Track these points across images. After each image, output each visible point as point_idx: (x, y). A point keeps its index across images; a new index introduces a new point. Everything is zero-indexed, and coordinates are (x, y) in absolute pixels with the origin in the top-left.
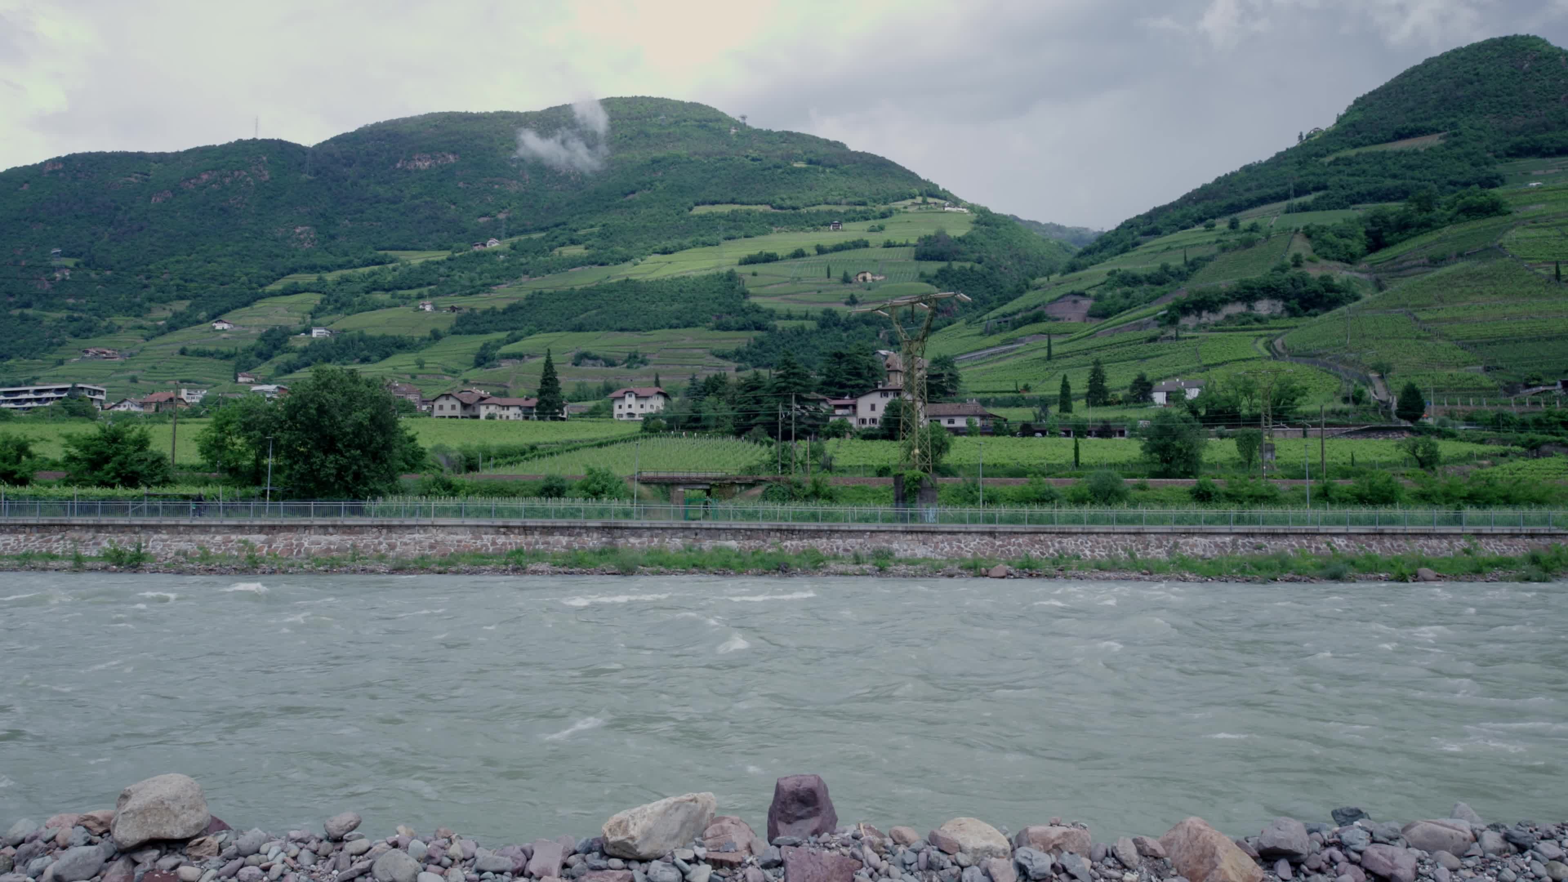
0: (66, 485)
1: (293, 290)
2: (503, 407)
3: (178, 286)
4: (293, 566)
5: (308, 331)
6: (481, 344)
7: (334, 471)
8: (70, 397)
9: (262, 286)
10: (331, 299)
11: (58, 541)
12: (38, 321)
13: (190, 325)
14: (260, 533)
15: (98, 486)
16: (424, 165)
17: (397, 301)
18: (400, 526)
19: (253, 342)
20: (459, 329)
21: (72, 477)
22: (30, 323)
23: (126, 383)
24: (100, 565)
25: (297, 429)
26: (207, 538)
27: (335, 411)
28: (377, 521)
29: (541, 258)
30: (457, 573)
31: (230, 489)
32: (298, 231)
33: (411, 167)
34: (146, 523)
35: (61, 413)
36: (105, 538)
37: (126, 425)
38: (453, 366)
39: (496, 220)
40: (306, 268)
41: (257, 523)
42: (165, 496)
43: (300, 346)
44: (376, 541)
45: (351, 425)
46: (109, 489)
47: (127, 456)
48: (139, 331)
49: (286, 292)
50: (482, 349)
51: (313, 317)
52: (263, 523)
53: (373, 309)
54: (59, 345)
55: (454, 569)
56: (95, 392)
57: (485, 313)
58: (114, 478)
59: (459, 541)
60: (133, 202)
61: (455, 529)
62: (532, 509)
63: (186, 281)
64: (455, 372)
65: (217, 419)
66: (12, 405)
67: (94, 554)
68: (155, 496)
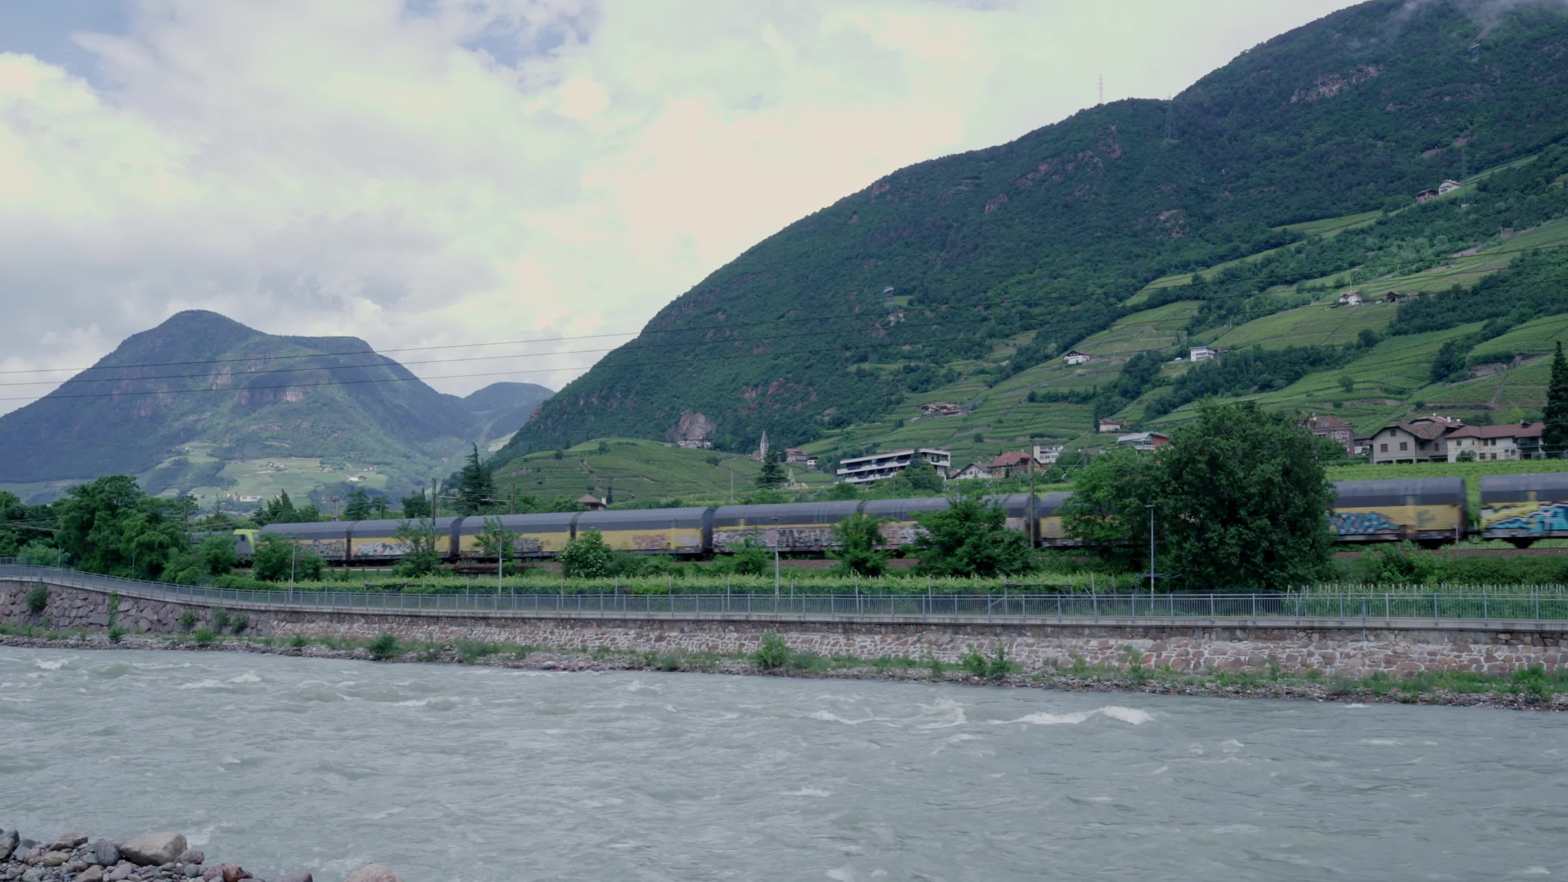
0: (919, 574)
1: (1162, 300)
2: (1485, 440)
3: (1021, 313)
4: (1191, 683)
5: (1184, 354)
6: (1441, 346)
7: (1236, 550)
8: (913, 465)
9: (1121, 300)
10: (1213, 306)
11: (914, 643)
12: (874, 376)
13: (1038, 362)
14: (1145, 637)
15: (952, 575)
16: (1330, 90)
17: (1306, 295)
18: (1339, 629)
19: (1114, 377)
20: (1404, 326)
21: (923, 564)
22: (868, 379)
23: (969, 443)
24: (961, 674)
25: (1186, 493)
26: (1080, 642)
27: (1233, 464)
28: (1304, 622)
29: (1532, 197)
30: (1432, 702)
31: (1103, 577)
32: (1162, 218)
33: (1313, 96)
34: (1008, 622)
35: (905, 485)
36: (963, 642)
37: (979, 498)
38: (1397, 382)
39: (1452, 151)
40: (1177, 267)
41: (1141, 622)
42: (1027, 588)
43: (1175, 375)
44: (1305, 650)
45: (1258, 483)
46: (964, 579)
47: (981, 536)
48: (982, 377)
49: (1153, 304)
50: (1442, 353)
51: (1190, 334)
52: (1149, 623)
53: (1272, 312)
54: (898, 403)
55: (1426, 696)
56: (939, 457)
57: (1442, 296)
58: (968, 564)
59: (1431, 654)
60: (965, 216)
61: (1424, 634)
62: (1552, 604)
63: (1030, 306)
64: (1401, 392)
65: (1082, 485)
66: (856, 479)
67: (954, 660)
68: (1015, 587)
